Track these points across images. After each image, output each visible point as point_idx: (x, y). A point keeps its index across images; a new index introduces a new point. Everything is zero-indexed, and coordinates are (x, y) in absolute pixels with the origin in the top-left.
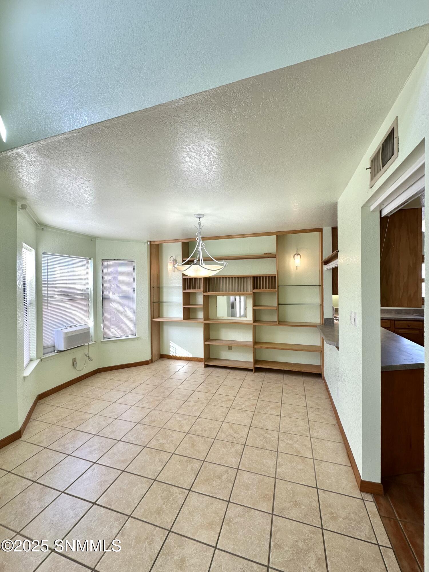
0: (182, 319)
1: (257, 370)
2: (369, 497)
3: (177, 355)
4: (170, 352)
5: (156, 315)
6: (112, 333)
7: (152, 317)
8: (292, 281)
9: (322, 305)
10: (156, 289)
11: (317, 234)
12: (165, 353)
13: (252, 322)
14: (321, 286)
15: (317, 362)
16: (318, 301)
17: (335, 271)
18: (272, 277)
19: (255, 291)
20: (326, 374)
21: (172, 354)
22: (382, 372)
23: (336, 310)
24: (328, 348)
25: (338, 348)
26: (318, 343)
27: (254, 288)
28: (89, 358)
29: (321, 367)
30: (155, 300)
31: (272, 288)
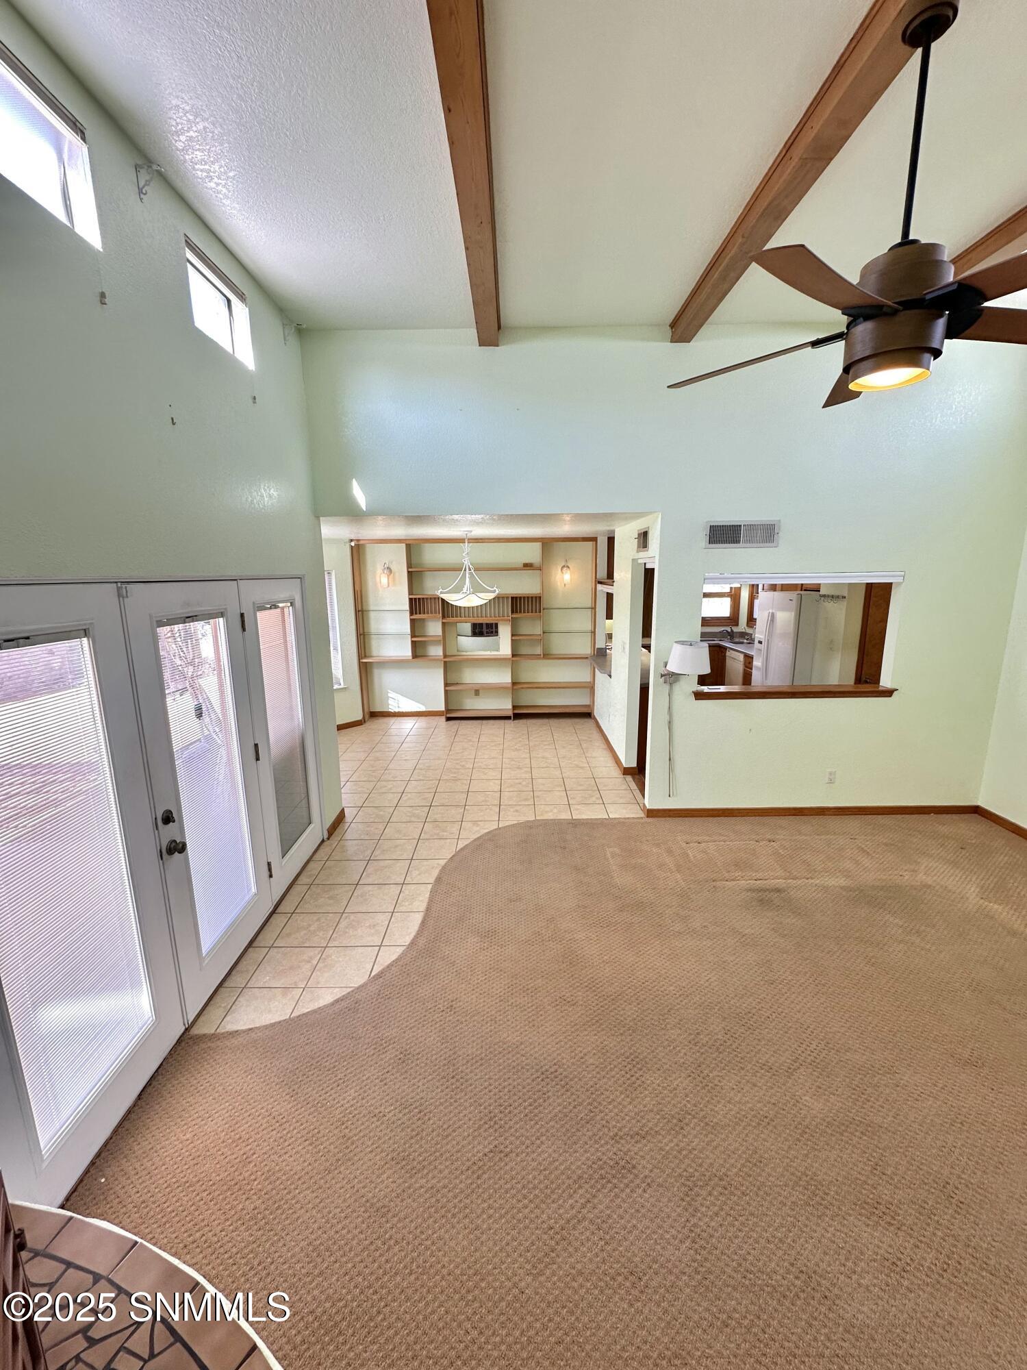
0: (411, 658)
1: (517, 716)
2: (629, 778)
3: (401, 710)
4: (390, 707)
5: (364, 653)
7: (360, 657)
8: (559, 602)
9: (594, 632)
10: (360, 614)
11: (590, 544)
12: (378, 709)
13: (510, 656)
14: (594, 608)
15: (586, 701)
16: (589, 627)
17: (610, 597)
18: (536, 597)
19: (514, 616)
20: (596, 714)
22: (641, 688)
23: (610, 636)
24: (600, 677)
25: (610, 676)
26: (588, 679)
27: (512, 612)
29: (591, 706)
30: (361, 630)
31: (536, 612)
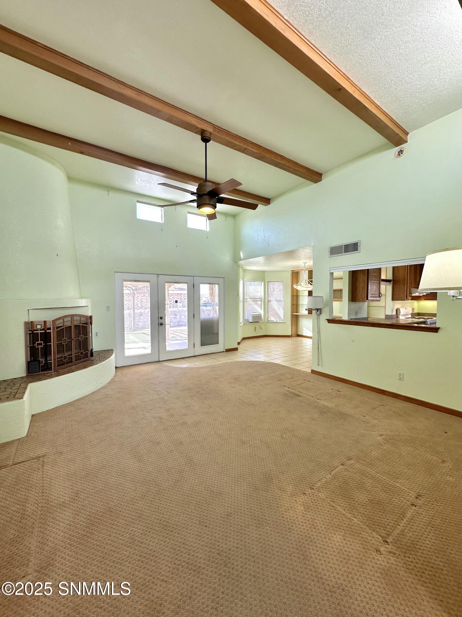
0: (308, 314)
3: (306, 335)
4: (302, 333)
5: (295, 311)
6: (272, 319)
7: (292, 312)
10: (295, 297)
12: (300, 334)
21: (304, 334)
28: (261, 328)
30: (295, 303)
